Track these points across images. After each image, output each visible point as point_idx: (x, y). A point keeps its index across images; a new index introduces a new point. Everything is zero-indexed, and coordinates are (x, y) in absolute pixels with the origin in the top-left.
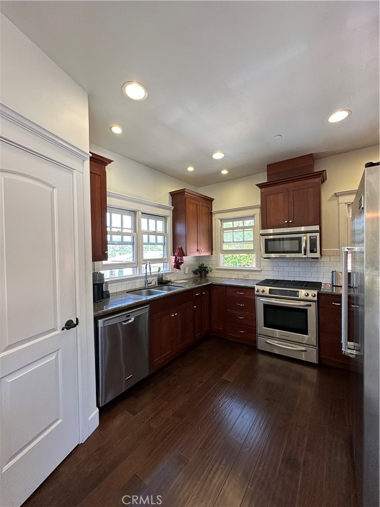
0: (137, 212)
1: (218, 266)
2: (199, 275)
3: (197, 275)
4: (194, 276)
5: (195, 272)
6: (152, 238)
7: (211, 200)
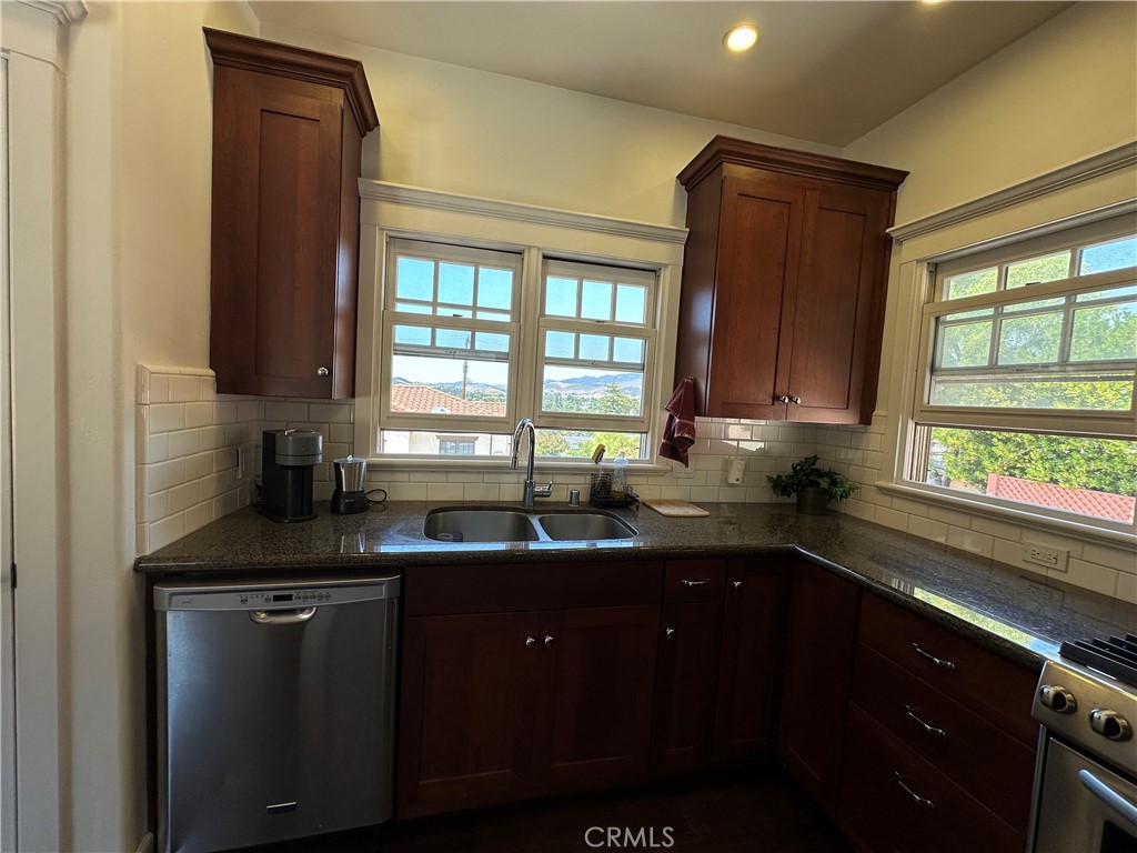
0: (526, 254)
1: (891, 479)
2: (793, 498)
3: (785, 499)
4: (776, 499)
5: (779, 485)
6: (595, 346)
7: (889, 182)
